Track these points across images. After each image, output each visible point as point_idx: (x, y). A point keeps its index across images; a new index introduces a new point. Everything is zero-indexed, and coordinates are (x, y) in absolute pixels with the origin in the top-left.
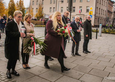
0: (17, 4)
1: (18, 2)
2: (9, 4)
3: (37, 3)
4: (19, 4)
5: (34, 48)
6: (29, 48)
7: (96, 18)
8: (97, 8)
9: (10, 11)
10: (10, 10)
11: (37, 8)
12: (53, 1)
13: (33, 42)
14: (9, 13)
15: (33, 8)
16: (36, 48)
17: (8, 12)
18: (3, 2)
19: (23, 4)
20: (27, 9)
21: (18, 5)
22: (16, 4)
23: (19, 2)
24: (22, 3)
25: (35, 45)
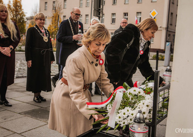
0: (9, 6)
1: (10, 1)
7: (169, 35)
8: (172, 14)
12: (84, 2)
24: (18, 4)
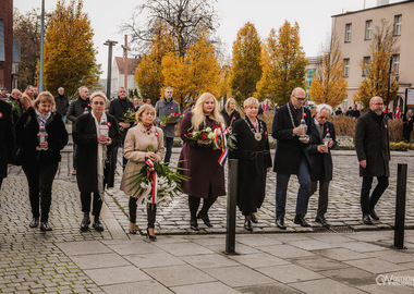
0: (272, 43)
1: (273, 32)
2: (237, 45)
3: (367, 31)
4: (277, 43)
5: (153, 186)
6: (143, 185)
9: (238, 76)
10: (242, 71)
11: (367, 58)
13: (152, 172)
14: (234, 87)
15: (347, 60)
16: (157, 187)
17: (230, 79)
18: (211, 38)
19: (296, 41)
20: (319, 62)
21: (273, 46)
22: (267, 43)
23: (277, 34)
24: (292, 37)
25: (157, 178)
